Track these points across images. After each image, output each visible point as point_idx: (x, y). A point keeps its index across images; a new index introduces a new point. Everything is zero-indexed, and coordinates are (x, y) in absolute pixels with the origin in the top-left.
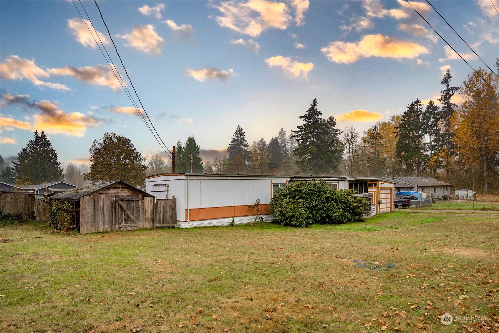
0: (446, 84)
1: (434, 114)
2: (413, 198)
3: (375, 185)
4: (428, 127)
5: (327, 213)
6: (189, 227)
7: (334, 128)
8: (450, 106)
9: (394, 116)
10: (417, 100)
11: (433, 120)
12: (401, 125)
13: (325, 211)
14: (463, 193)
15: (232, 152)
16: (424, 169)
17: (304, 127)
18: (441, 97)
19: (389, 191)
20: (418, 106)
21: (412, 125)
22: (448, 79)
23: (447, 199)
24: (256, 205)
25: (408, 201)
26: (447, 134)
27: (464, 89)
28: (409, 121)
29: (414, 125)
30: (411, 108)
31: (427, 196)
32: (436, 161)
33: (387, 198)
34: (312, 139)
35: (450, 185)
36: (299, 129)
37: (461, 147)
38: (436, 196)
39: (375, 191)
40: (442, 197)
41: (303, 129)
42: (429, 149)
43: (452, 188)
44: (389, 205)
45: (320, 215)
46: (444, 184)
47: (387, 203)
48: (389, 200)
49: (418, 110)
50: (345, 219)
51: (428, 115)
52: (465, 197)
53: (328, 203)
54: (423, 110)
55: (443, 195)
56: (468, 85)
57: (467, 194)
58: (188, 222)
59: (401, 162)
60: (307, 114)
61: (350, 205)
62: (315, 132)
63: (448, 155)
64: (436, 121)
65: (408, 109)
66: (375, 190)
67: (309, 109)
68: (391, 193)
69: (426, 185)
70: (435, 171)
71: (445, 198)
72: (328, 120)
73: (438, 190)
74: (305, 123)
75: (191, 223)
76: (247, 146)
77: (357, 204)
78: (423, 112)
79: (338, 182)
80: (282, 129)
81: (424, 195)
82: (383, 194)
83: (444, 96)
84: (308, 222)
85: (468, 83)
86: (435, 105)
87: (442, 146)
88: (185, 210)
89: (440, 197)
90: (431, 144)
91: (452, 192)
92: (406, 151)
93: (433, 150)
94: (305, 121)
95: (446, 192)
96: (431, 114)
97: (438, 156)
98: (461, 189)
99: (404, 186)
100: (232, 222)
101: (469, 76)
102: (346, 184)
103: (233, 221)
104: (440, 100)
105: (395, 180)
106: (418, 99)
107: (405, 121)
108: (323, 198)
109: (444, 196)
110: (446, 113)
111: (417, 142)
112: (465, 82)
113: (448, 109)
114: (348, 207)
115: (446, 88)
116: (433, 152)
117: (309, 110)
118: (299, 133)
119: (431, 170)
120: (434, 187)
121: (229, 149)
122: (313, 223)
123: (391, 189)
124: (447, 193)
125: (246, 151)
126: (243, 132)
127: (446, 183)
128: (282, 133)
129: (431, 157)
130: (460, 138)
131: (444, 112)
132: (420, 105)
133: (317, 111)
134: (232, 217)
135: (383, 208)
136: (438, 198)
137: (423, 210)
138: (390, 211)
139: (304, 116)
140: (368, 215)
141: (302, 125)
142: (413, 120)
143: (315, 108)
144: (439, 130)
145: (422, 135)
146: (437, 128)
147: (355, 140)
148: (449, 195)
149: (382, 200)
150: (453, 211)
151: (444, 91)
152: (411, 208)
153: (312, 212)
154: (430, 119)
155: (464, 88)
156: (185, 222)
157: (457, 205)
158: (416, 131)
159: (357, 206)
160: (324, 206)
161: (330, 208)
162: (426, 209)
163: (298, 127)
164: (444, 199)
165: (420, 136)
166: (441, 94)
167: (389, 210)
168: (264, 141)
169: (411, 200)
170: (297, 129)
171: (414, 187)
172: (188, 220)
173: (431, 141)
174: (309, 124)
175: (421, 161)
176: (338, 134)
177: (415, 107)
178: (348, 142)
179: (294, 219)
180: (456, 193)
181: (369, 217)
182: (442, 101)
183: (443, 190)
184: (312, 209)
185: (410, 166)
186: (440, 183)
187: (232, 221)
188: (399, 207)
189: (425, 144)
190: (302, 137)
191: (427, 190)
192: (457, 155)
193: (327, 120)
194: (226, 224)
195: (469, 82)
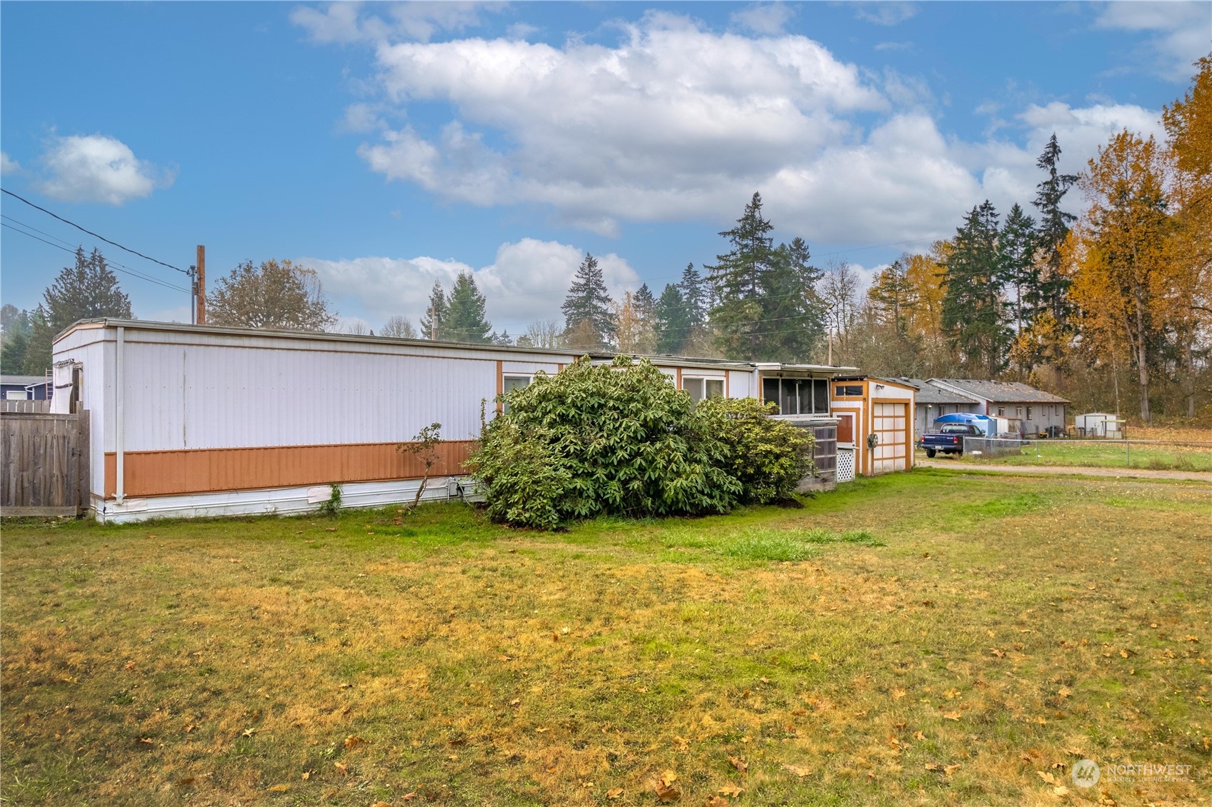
0: (1050, 168)
1: (1023, 235)
2: (972, 431)
3: (857, 391)
4: (1011, 266)
5: (650, 477)
6: (119, 520)
7: (806, 265)
8: (1060, 218)
9: (939, 243)
10: (986, 204)
11: (1023, 249)
12: (951, 259)
13: (642, 470)
14: (1095, 420)
15: (573, 314)
16: (1006, 363)
17: (732, 258)
18: (1039, 196)
19: (900, 411)
20: (989, 217)
21: (977, 260)
22: (1053, 156)
23: (1057, 435)
24: (426, 444)
25: (960, 439)
26: (1056, 283)
27: (1090, 177)
28: (969, 250)
29: (980, 260)
30: (974, 219)
31: (1010, 427)
32: (1031, 344)
33: (894, 430)
34: (751, 287)
35: (1064, 400)
36: (722, 263)
37: (1088, 312)
38: (1031, 429)
39: (859, 409)
40: (1047, 430)
41: (730, 261)
42: (1016, 317)
43: (1069, 409)
44: (901, 450)
45: (625, 483)
46: (1048, 397)
47: (894, 444)
48: (901, 437)
49: (989, 227)
50: (721, 499)
51: (1011, 237)
52: (1100, 432)
53: (652, 444)
54: (1000, 228)
55: (1048, 426)
56: (1099, 168)
57: (1105, 424)
58: (119, 501)
59: (954, 346)
60: (739, 227)
61: (748, 448)
62: (758, 271)
63: (1059, 331)
64: (1029, 253)
65: (967, 222)
66: (858, 404)
67: (744, 217)
68: (907, 416)
69: (1007, 400)
70: (1030, 368)
71: (1053, 433)
72: (792, 245)
73: (1036, 414)
74: (735, 248)
75: (134, 505)
76: (606, 300)
77: (768, 447)
78: (999, 231)
79: (727, 376)
80: (691, 266)
81: (1003, 425)
82: (883, 417)
83: (1047, 194)
84: (573, 512)
85: (1100, 163)
86: (1025, 215)
87: (1044, 309)
88: (106, 455)
89: (1042, 431)
90: (1019, 305)
91: (1068, 419)
92: (964, 319)
93: (1023, 318)
94: (734, 245)
95: (1055, 418)
96: (1017, 236)
97: (1036, 333)
98: (1089, 411)
99: (953, 402)
100: (331, 502)
101: (1100, 147)
102: (753, 381)
103: (336, 497)
104: (1037, 204)
105: (935, 384)
106: (987, 201)
107: (959, 249)
108: (635, 424)
109: (1051, 428)
110: (1050, 235)
111: (988, 299)
112: (1092, 161)
113: (1054, 226)
114: (741, 457)
115: (1049, 178)
116: (1024, 325)
117: (743, 219)
118: (722, 272)
119: (1021, 365)
120: (1028, 406)
121: (566, 307)
122: (593, 515)
123: (907, 405)
124: (1056, 420)
125: (604, 313)
126: (598, 268)
127: (1056, 397)
128: (690, 273)
129: (1020, 336)
130: (1083, 291)
131: (1047, 232)
132: (992, 215)
133: (761, 221)
134: (331, 484)
135: (883, 459)
136: (1037, 434)
137: (997, 464)
138: (904, 467)
139: (733, 232)
140: (824, 480)
141: (729, 253)
142: (978, 249)
143: (757, 214)
144: (1037, 272)
145: (1000, 284)
146: (1033, 269)
147: (849, 293)
148: (1062, 427)
149: (879, 435)
150: (1075, 470)
151: (1046, 183)
152: (967, 460)
153: (592, 474)
154: (1016, 247)
155: (1091, 175)
156: (105, 499)
157: (1082, 451)
158: (985, 275)
159: (770, 452)
160: (638, 454)
161: (658, 458)
162: (1005, 462)
163: (719, 257)
164: (1051, 436)
165: (995, 286)
166: (1039, 190)
167: (901, 464)
168: (648, 291)
169: (965, 438)
170: (716, 263)
171: (978, 404)
172: (120, 493)
173: (1019, 299)
174: (744, 251)
175: (999, 346)
176: (814, 278)
177: (982, 219)
178: (835, 296)
179: (516, 497)
180: (1079, 420)
181: (829, 486)
182: (1041, 207)
183: (1047, 412)
184: (595, 463)
185: (973, 353)
186: (1040, 396)
187: (330, 498)
188: (937, 454)
189: (1005, 305)
190: (728, 281)
191: (1009, 412)
192: (1078, 332)
193: (790, 246)
194: (302, 508)
195: (1101, 161)
